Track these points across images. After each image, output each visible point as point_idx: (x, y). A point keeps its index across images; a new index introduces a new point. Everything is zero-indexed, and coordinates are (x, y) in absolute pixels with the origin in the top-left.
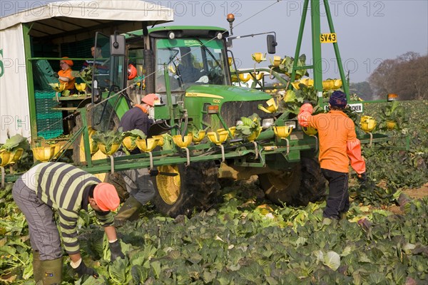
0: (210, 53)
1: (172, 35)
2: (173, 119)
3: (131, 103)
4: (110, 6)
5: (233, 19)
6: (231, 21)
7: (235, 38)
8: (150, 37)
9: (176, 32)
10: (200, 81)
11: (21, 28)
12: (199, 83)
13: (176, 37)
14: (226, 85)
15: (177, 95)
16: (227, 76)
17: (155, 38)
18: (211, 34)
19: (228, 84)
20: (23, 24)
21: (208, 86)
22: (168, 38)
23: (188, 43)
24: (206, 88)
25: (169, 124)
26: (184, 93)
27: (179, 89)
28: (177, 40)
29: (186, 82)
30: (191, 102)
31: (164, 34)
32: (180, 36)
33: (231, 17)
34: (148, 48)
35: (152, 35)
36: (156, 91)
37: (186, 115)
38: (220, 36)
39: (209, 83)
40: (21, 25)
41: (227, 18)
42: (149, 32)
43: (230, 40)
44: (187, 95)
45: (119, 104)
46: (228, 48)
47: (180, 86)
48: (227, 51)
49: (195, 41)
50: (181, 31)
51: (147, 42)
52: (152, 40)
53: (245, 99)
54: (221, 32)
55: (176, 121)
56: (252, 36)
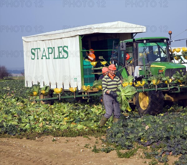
0: (161, 48)
1: (145, 41)
2: (146, 75)
3: (128, 70)
4: (117, 27)
5: (172, 33)
6: (170, 34)
7: (172, 41)
8: (136, 42)
9: (146, 40)
10: (157, 60)
11: (78, 37)
12: (156, 61)
13: (146, 42)
14: (168, 62)
15: (147, 66)
16: (169, 58)
17: (138, 43)
18: (161, 40)
19: (169, 62)
20: (79, 35)
21: (160, 62)
22: (143, 42)
23: (151, 44)
24: (159, 63)
25: (144, 77)
26: (150, 65)
27: (148, 64)
28: (147, 43)
29: (151, 61)
30: (153, 69)
31: (141, 41)
32: (148, 41)
33: (170, 32)
34: (135, 47)
35: (137, 41)
36: (138, 65)
37: (151, 74)
38: (165, 41)
39: (161, 61)
40: (78, 36)
41: (168, 33)
42: (135, 40)
43: (170, 42)
44: (151, 66)
45: (122, 71)
46: (169, 46)
47: (148, 62)
48: (168, 47)
49: (154, 43)
50: (148, 40)
51: (135, 44)
52: (137, 43)
53: (174, 68)
54: (166, 39)
55: (147, 76)
56: (180, 40)
